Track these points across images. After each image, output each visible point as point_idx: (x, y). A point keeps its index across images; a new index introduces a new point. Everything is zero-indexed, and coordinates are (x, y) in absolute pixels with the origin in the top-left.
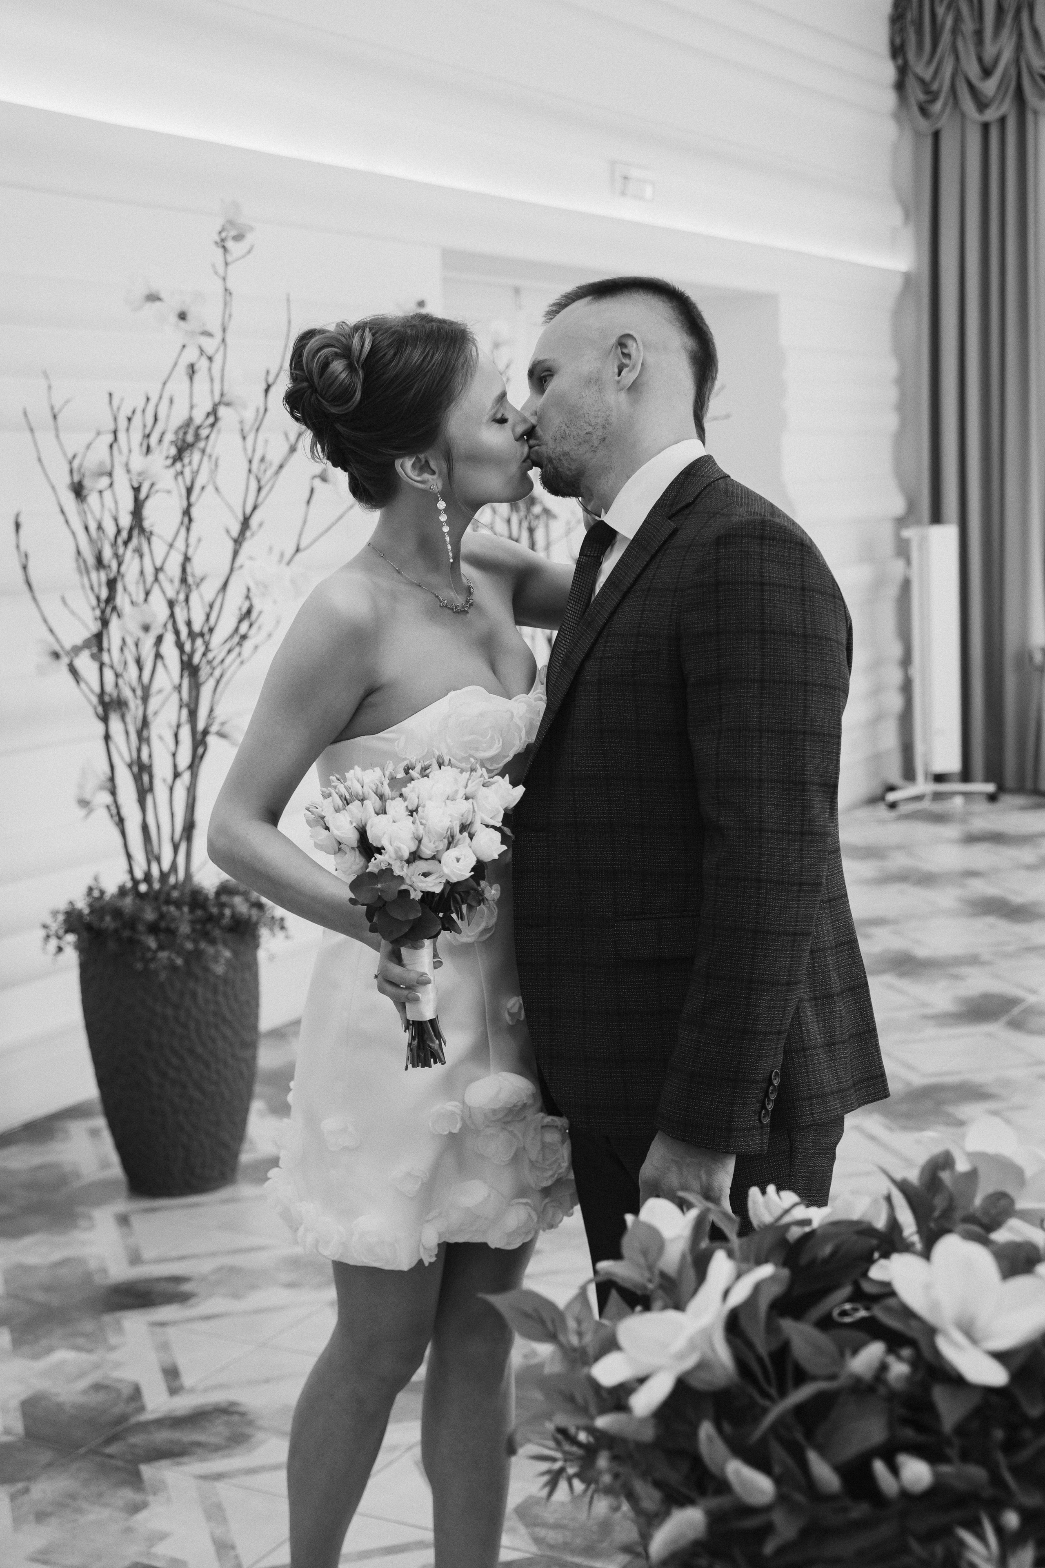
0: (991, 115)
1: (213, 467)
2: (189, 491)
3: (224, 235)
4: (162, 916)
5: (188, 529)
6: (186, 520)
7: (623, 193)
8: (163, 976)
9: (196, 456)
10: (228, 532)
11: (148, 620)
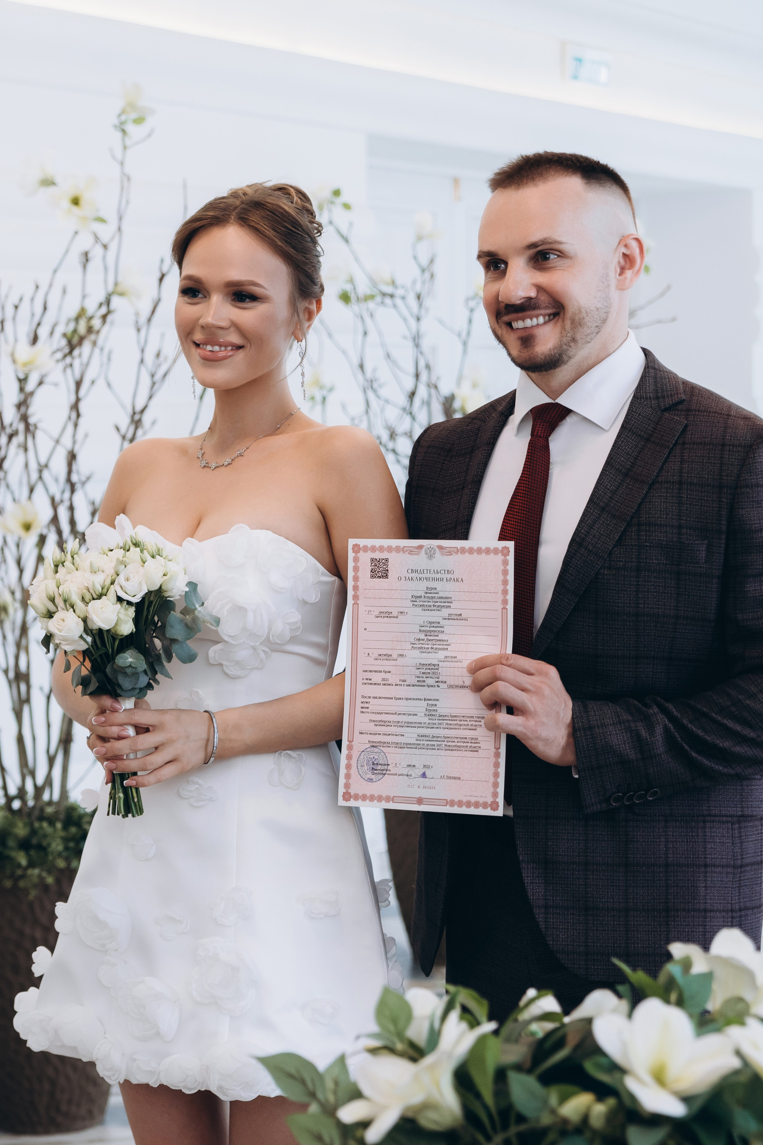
1: (105, 360)
2: (78, 384)
3: (123, 118)
4: (34, 832)
5: (76, 425)
6: (74, 415)
7: (575, 77)
8: (33, 894)
9: (87, 346)
10: (118, 429)
11: (29, 519)
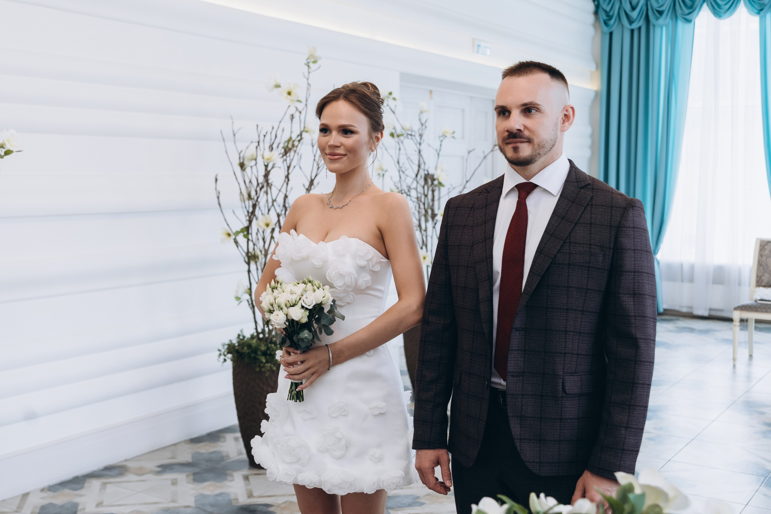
0: (635, 26)
1: (299, 158)
2: (289, 168)
3: (309, 60)
4: (268, 348)
5: (287, 184)
6: (287, 180)
7: (477, 52)
8: (267, 374)
9: (292, 153)
10: (304, 186)
11: (268, 222)
